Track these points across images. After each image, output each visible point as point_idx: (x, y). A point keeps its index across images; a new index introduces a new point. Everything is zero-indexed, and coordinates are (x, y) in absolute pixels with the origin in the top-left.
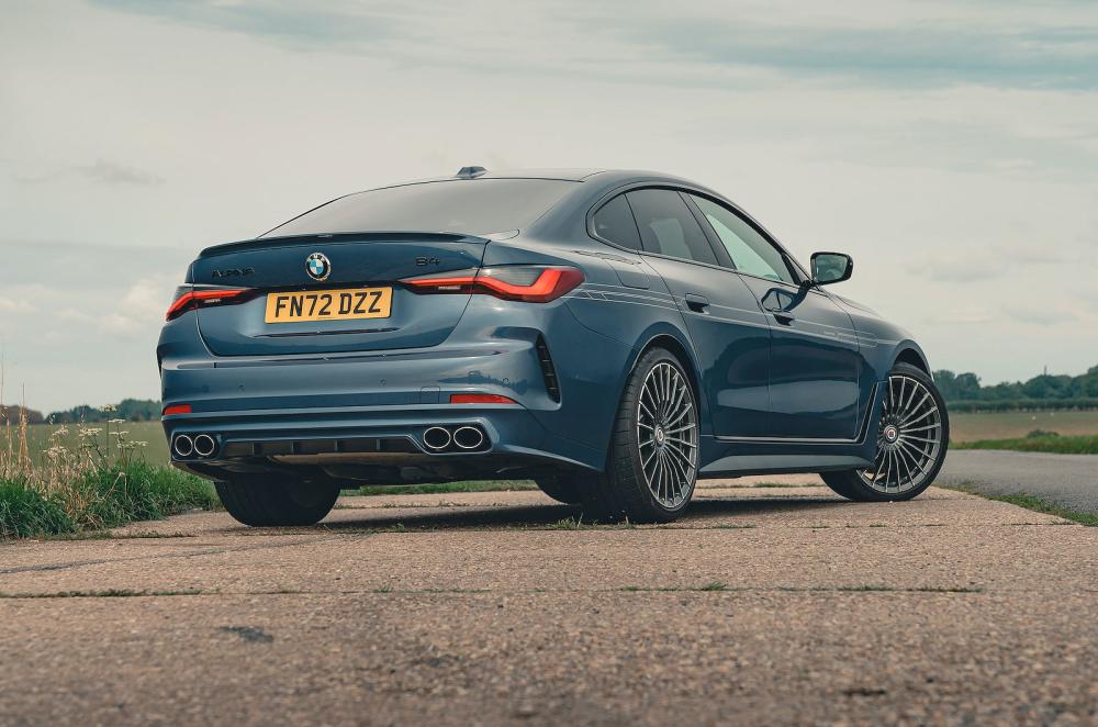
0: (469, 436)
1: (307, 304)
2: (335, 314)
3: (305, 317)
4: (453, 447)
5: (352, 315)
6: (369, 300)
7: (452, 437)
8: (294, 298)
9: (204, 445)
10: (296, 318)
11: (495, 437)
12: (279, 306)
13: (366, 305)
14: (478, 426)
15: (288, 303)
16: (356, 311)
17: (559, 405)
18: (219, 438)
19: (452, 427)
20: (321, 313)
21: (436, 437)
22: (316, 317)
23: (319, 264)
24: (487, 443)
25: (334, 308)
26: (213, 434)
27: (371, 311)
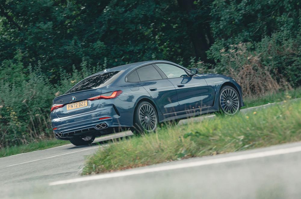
0: (104, 125)
1: (73, 105)
2: (78, 107)
3: (73, 108)
4: (101, 128)
5: (81, 106)
6: (84, 103)
7: (101, 126)
8: (71, 105)
9: (60, 134)
10: (72, 108)
11: (108, 125)
12: (69, 107)
13: (83, 104)
14: (105, 123)
15: (70, 106)
16: (82, 106)
17: (120, 117)
18: (63, 133)
19: (100, 124)
20: (76, 107)
21: (98, 126)
22: (75, 108)
23: (74, 98)
24: (107, 126)
25: (78, 106)
26: (62, 132)
27: (84, 105)
